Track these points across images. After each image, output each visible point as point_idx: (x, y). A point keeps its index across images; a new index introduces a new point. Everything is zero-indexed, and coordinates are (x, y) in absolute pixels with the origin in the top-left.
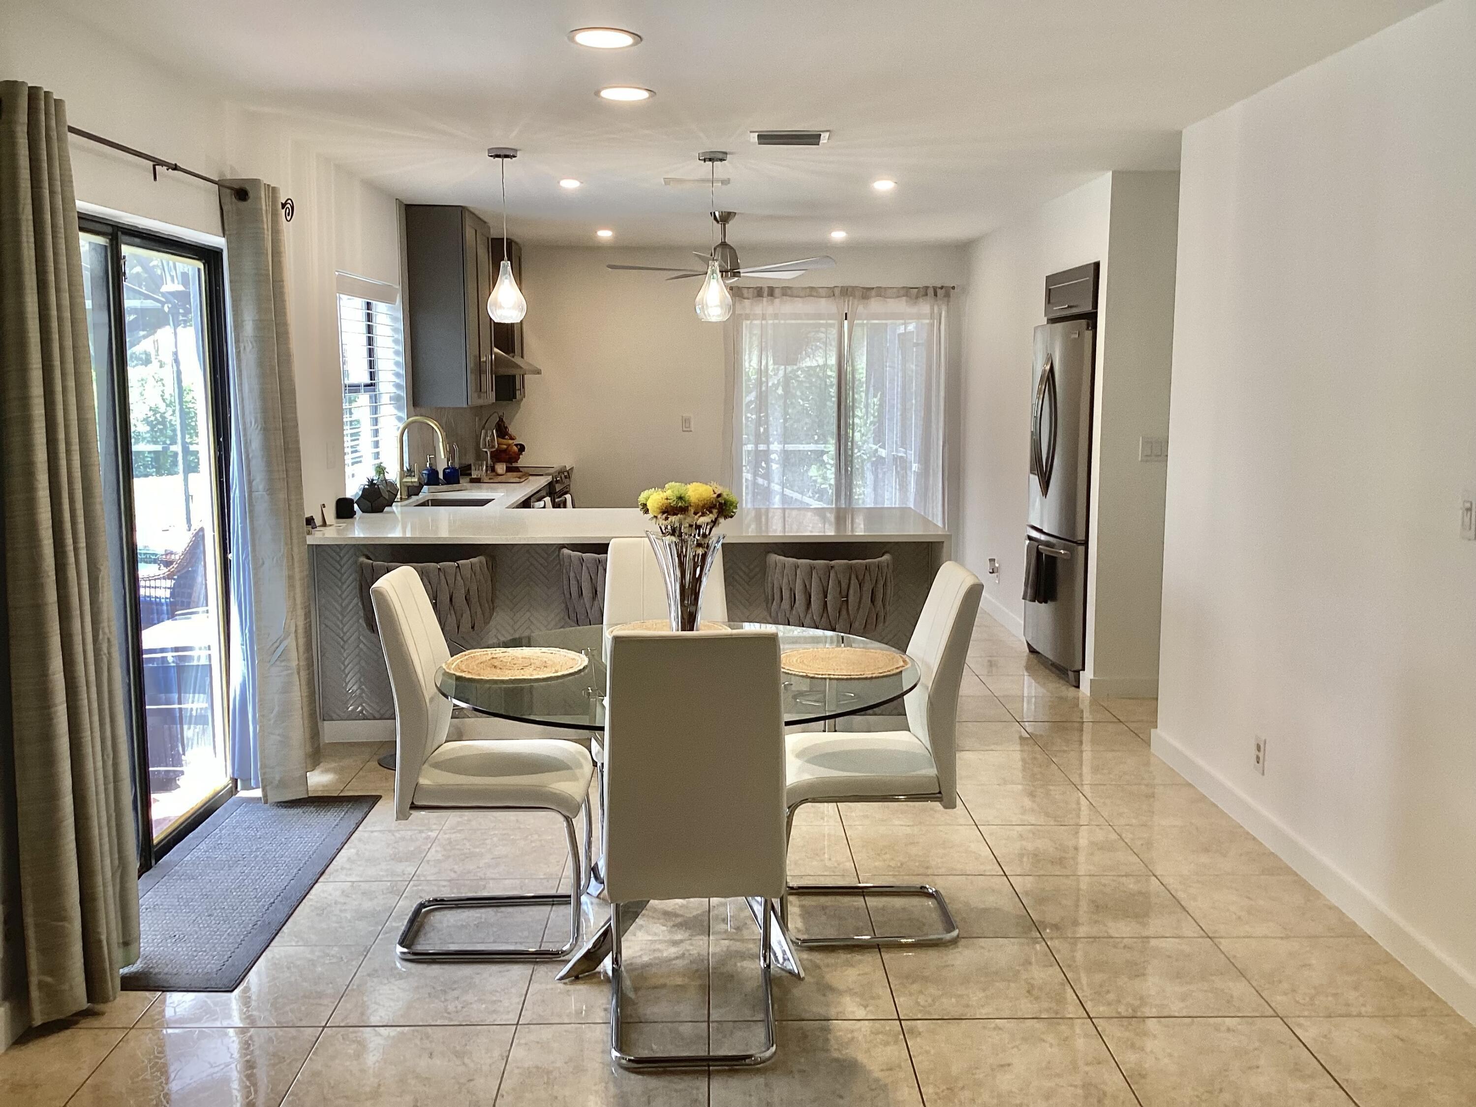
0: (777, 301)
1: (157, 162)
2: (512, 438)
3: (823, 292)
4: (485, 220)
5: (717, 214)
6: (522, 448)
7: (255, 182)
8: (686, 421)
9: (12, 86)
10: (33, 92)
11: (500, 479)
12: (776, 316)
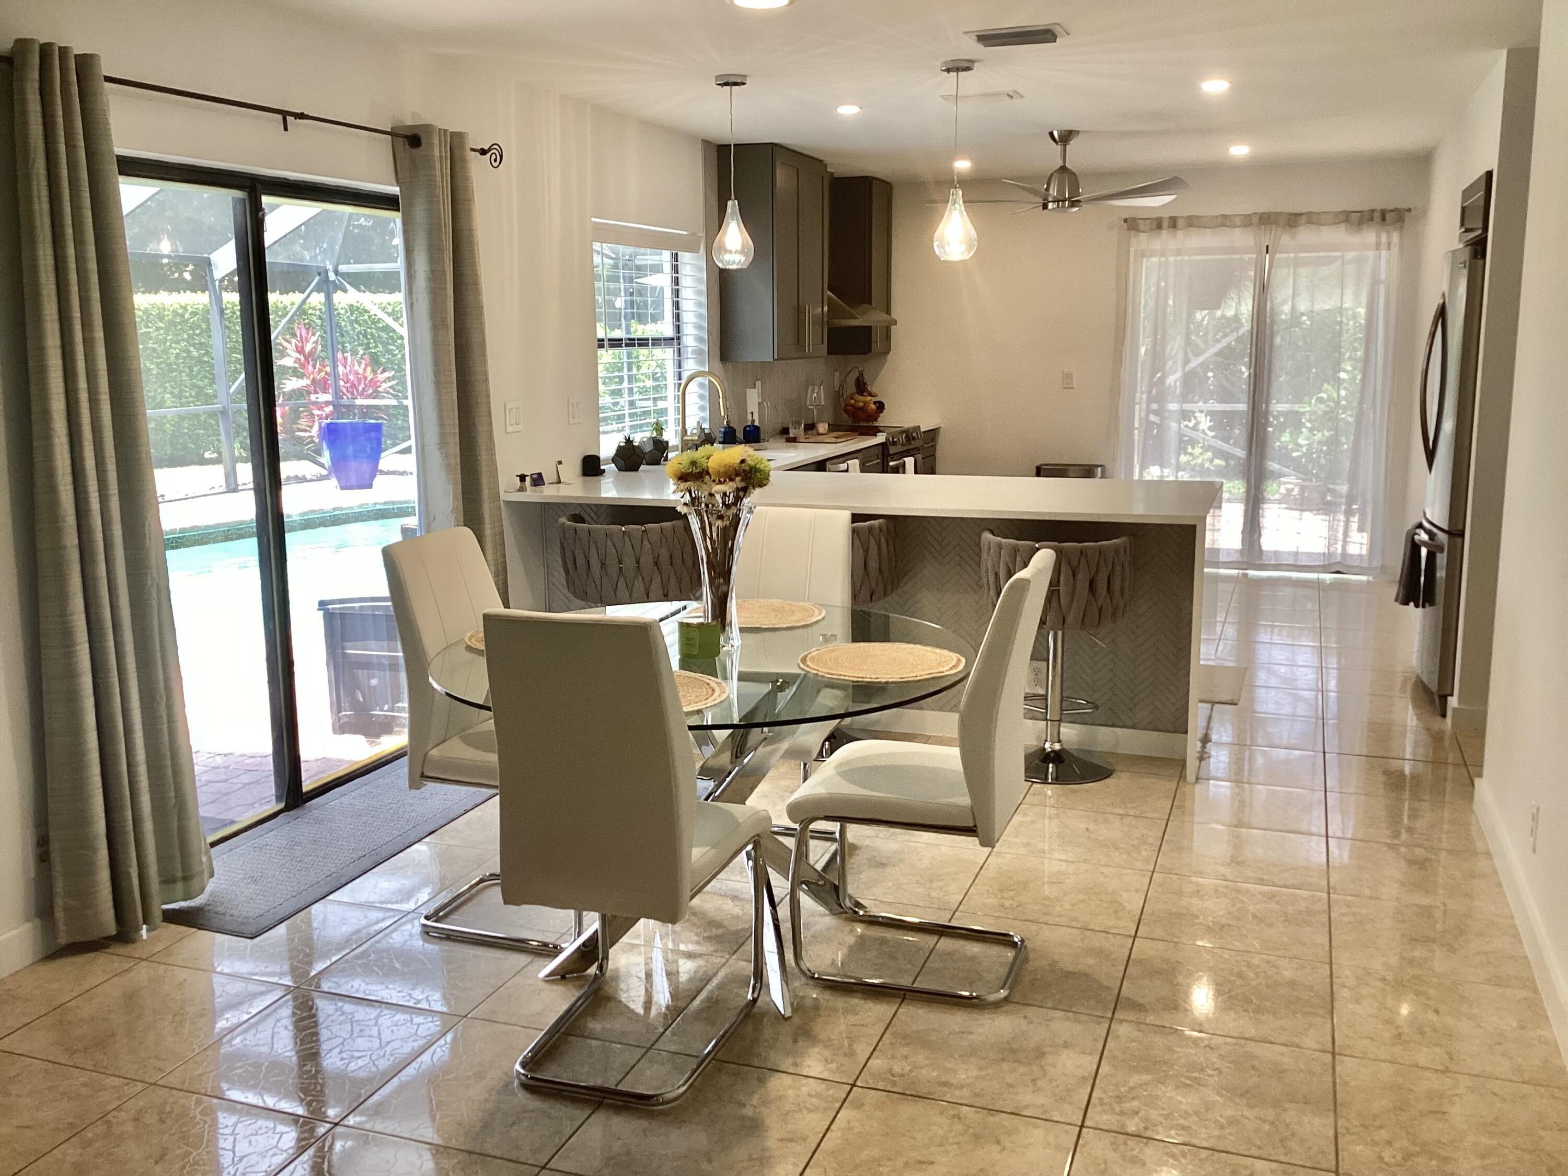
0: (1180, 234)
1: (285, 114)
2: (871, 395)
3: (1238, 221)
4: (821, 158)
5: (1056, 134)
6: (881, 406)
7: (428, 128)
8: (1068, 377)
9: (22, 45)
10: (45, 50)
11: (820, 438)
12: (1179, 252)
